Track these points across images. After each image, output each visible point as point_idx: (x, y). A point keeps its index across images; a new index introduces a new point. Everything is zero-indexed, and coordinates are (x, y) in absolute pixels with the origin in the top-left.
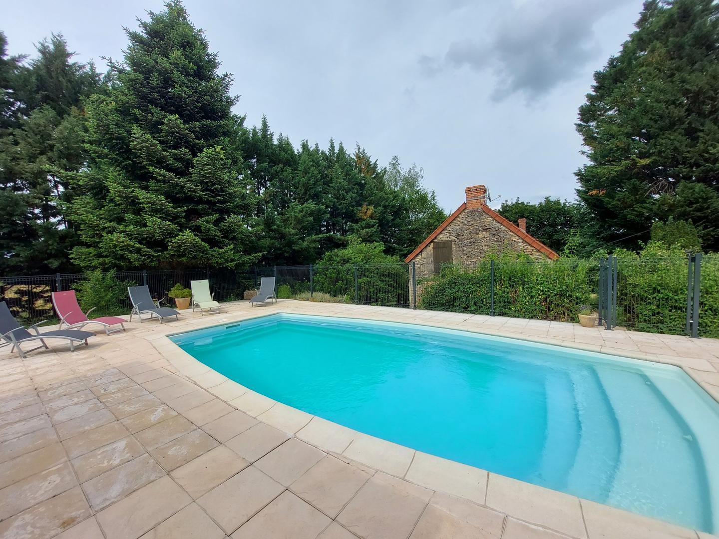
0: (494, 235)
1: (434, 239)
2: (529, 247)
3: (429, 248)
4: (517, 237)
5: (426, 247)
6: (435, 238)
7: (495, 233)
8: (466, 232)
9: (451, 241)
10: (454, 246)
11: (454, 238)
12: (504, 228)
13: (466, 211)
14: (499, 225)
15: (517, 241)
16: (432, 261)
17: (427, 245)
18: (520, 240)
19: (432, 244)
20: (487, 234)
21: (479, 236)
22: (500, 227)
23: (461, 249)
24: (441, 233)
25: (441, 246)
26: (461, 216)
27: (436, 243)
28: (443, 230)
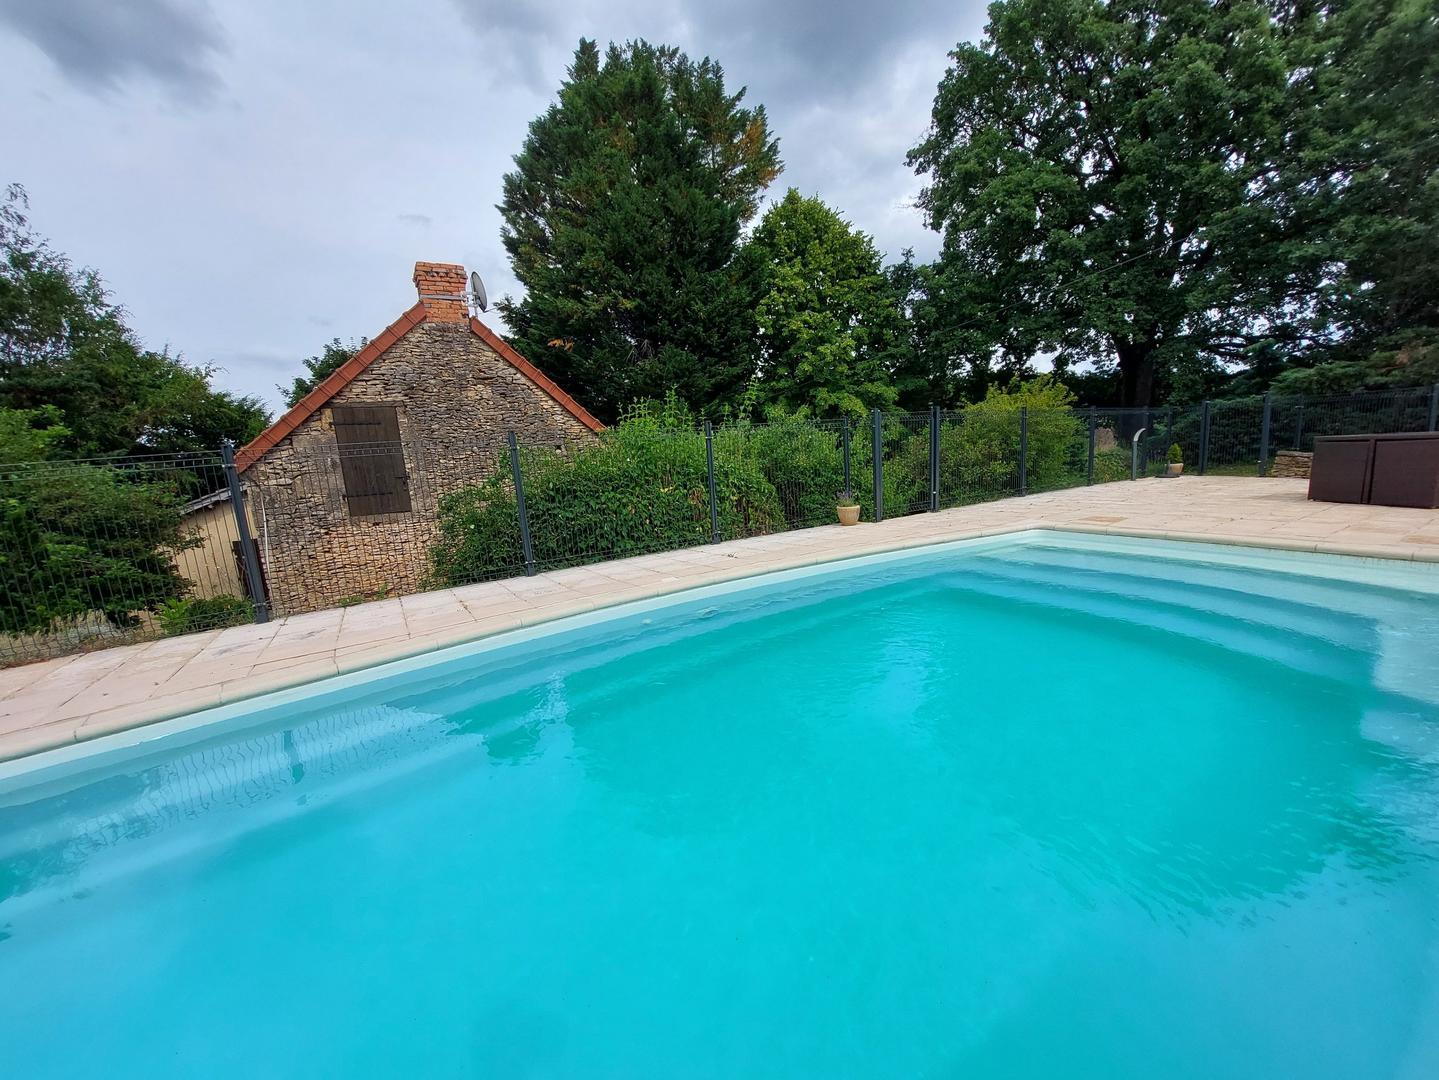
0: (504, 395)
1: (333, 398)
2: (573, 422)
3: (318, 423)
4: (551, 402)
5: (307, 421)
6: (339, 394)
7: (506, 391)
8: (432, 381)
9: (393, 406)
10: (402, 420)
11: (400, 398)
12: (523, 380)
13: (426, 326)
14: (513, 371)
15: (551, 410)
16: (334, 464)
17: (312, 416)
18: (557, 409)
19: (328, 412)
20: (487, 392)
21: (469, 394)
22: (515, 377)
23: (425, 427)
24: (355, 379)
25: (362, 417)
26: (414, 338)
27: (342, 407)
28: (363, 372)
